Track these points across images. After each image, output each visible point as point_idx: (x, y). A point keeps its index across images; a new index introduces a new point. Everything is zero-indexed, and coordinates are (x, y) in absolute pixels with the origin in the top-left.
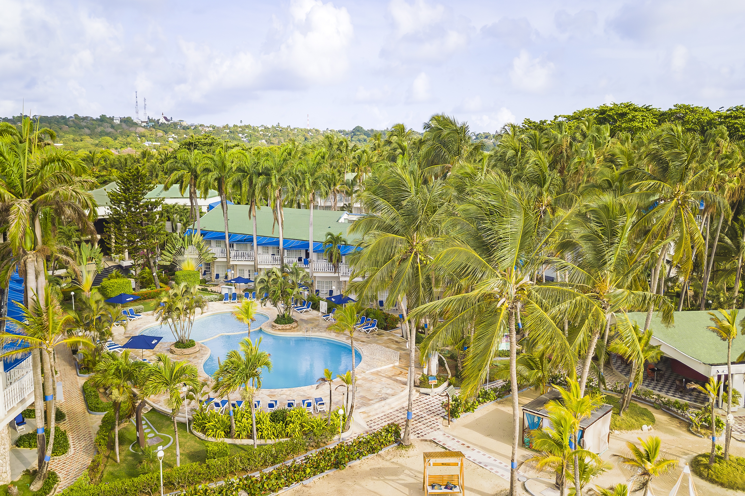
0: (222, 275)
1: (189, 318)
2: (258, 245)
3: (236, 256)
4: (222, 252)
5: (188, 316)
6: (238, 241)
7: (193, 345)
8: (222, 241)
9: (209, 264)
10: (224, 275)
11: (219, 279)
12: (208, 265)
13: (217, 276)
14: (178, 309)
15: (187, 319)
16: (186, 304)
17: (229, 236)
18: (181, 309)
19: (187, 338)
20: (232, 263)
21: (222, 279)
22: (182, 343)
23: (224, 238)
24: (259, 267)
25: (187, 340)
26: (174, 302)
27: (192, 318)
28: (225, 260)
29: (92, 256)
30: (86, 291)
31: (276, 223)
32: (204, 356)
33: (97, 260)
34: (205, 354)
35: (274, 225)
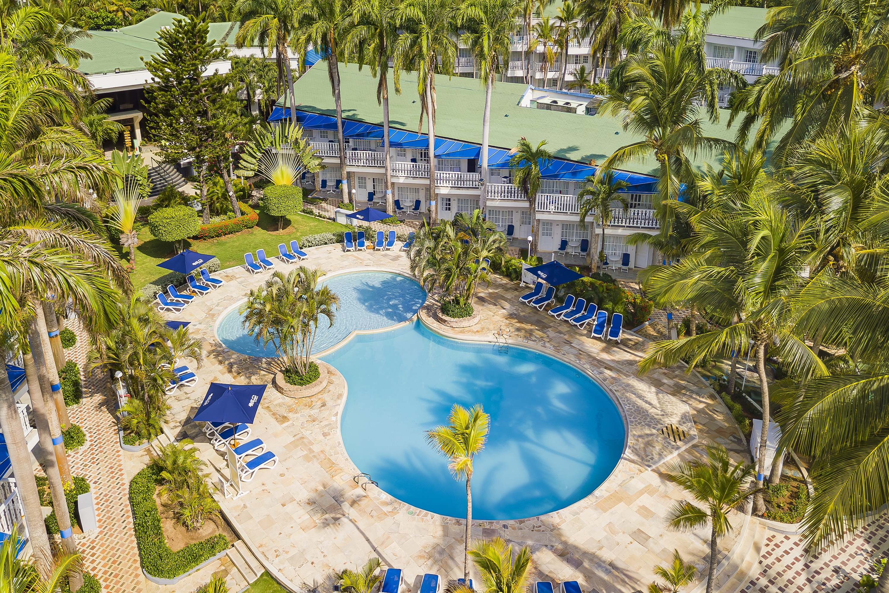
0: (331, 183)
2: (391, 146)
3: (354, 159)
7: (317, 376)
8: (330, 131)
10: (334, 183)
11: (327, 189)
13: (324, 184)
17: (343, 123)
20: (348, 169)
21: (331, 189)
23: (334, 127)
25: (305, 366)
28: (337, 161)
29: (131, 172)
30: (126, 231)
31: (425, 114)
32: (339, 401)
33: (139, 178)
34: (340, 396)
35: (421, 118)
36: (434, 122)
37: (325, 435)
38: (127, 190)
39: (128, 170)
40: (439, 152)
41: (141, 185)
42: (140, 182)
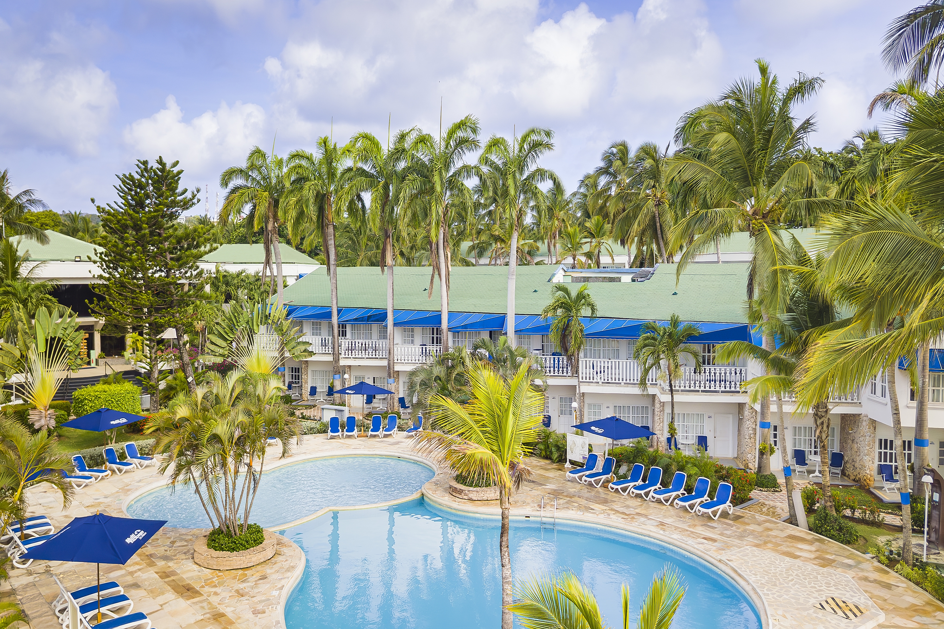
0: (322, 388)
1: (249, 466)
2: (395, 325)
3: (351, 349)
4: (324, 344)
5: (247, 460)
6: (356, 320)
7: (258, 541)
8: (324, 323)
9: (297, 370)
10: (326, 389)
11: (316, 397)
12: (296, 373)
13: (313, 391)
14: (216, 438)
15: (243, 469)
16: (242, 426)
17: (339, 311)
18: (225, 438)
19: (242, 522)
20: (342, 362)
21: (321, 397)
22: (229, 535)
23: (328, 315)
24: (397, 368)
25: (241, 526)
26: (205, 420)
27: (256, 466)
28: (330, 358)
29: (59, 335)
30: (40, 407)
31: (436, 276)
32: (289, 574)
33: (69, 343)
34: (291, 568)
35: (432, 280)
36: (448, 287)
37: (256, 612)
38: (49, 357)
39: (56, 333)
40: (454, 324)
41: (70, 353)
42: (70, 349)
